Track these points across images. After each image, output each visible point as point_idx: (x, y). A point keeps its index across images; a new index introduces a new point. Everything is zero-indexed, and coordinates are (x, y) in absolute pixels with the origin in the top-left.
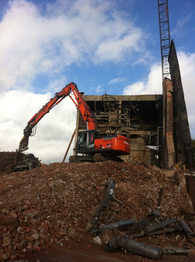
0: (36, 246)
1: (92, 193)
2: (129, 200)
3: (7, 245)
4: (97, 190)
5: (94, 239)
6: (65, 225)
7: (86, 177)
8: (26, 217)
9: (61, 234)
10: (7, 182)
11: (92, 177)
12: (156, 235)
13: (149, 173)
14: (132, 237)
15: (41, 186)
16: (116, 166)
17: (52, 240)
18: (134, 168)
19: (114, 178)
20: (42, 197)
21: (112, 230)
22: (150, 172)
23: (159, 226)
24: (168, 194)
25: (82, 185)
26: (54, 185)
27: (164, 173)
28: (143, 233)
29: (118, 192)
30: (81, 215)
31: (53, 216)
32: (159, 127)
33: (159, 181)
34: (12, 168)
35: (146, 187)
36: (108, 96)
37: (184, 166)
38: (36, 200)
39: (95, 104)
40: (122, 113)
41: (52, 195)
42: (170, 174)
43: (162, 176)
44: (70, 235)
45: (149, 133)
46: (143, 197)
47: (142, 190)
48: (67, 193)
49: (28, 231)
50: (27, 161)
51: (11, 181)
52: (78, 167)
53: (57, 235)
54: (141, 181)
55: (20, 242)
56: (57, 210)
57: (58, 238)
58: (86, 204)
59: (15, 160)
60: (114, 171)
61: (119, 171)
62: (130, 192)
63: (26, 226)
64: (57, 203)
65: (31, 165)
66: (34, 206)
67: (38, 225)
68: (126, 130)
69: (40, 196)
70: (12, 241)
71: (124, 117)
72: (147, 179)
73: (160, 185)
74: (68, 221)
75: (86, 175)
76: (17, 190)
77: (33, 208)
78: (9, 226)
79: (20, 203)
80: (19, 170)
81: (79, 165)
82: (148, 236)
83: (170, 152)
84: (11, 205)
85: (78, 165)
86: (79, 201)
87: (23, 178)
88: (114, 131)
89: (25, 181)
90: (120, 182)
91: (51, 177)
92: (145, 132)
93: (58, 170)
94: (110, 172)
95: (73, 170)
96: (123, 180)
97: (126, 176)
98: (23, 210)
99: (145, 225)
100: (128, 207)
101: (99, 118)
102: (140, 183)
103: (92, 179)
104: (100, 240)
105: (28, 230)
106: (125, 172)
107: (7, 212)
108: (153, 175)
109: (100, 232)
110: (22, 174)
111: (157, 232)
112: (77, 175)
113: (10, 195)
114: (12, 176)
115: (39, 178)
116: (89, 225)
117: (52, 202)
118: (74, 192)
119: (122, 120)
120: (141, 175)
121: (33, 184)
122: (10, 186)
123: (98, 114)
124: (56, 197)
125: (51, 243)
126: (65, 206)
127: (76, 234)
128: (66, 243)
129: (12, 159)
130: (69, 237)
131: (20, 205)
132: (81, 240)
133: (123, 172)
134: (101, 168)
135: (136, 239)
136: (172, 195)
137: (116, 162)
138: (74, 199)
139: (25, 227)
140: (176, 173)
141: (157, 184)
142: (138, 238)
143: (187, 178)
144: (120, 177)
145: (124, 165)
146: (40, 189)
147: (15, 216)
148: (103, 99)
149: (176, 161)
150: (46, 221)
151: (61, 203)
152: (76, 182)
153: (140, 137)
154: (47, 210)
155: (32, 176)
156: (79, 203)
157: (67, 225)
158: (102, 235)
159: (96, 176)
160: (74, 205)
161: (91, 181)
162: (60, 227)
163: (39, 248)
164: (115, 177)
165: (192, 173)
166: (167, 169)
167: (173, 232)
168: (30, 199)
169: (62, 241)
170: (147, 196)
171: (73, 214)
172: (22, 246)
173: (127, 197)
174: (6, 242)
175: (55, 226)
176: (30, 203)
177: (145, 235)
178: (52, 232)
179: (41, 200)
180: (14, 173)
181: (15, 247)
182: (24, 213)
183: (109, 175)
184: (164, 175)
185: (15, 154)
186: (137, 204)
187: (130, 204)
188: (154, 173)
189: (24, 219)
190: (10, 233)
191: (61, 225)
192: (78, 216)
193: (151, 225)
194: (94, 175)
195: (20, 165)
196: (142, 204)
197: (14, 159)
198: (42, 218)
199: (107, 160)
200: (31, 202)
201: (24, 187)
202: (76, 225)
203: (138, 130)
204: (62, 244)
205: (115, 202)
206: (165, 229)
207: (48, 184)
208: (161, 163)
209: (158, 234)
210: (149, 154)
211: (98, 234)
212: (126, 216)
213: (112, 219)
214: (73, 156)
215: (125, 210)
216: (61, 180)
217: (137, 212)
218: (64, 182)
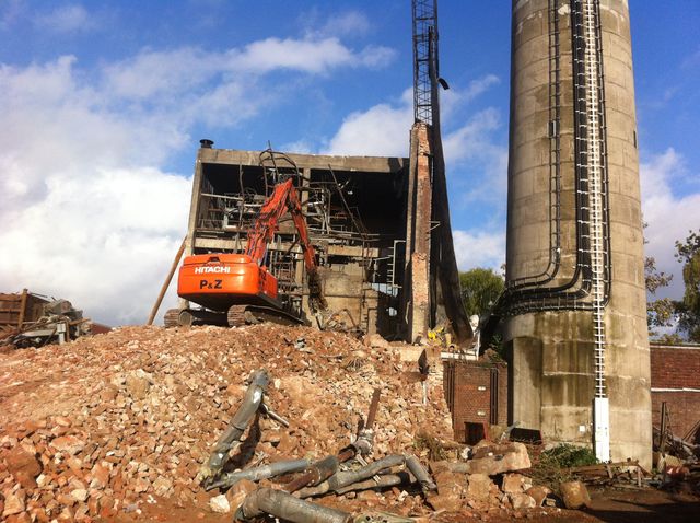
0: (81, 514)
1: (218, 400)
2: (305, 416)
3: (16, 511)
4: (229, 394)
5: (213, 499)
6: (147, 471)
7: (204, 364)
8: (57, 455)
9: (138, 489)
10: (7, 375)
11: (220, 364)
12: (357, 491)
13: (361, 354)
14: (297, 494)
15: (93, 385)
16: (282, 336)
17: (117, 501)
18: (324, 341)
19: (274, 365)
20: (94, 409)
21: (257, 482)
22: (365, 351)
23: (364, 473)
24: (397, 402)
25: (193, 383)
26: (124, 384)
27: (397, 353)
28: (325, 487)
29: (282, 397)
30: (188, 450)
31: (120, 453)
32: (396, 241)
33: (379, 371)
34: (13, 339)
35: (349, 384)
36: (276, 156)
37: (448, 336)
38: (79, 417)
39: (241, 173)
40: (310, 201)
41: (119, 405)
42: (411, 354)
43: (393, 359)
44: (158, 493)
45: (375, 252)
46: (340, 408)
47: (338, 392)
48: (155, 402)
49: (61, 484)
50: (54, 321)
51: (15, 370)
52: (186, 338)
53: (129, 493)
54: (337, 372)
55: (44, 506)
56: (129, 439)
57: (130, 498)
58: (200, 426)
59: (21, 316)
60: (276, 349)
61: (288, 349)
62: (309, 397)
63: (59, 473)
64: (129, 423)
65: (64, 330)
66: (77, 431)
67: (85, 470)
68: (318, 244)
69: (88, 406)
70: (26, 505)
71: (315, 211)
72: (352, 366)
73: (381, 382)
74: (156, 462)
75: (205, 359)
76: (33, 394)
77: (74, 434)
78: (19, 474)
79: (43, 423)
80: (29, 343)
81: (191, 333)
82: (338, 495)
83: (416, 303)
84: (21, 428)
85: (187, 334)
86: (183, 419)
87: (46, 365)
88: (289, 244)
89: (51, 372)
90: (288, 375)
91: (117, 364)
92: (366, 250)
93: (136, 346)
94: (266, 352)
95: (170, 347)
96: (295, 369)
97: (303, 361)
98: (52, 438)
99: (333, 469)
100: (303, 433)
101: (251, 211)
102: (336, 376)
103: (220, 368)
104: (226, 501)
105: (62, 482)
106: (302, 350)
107: (13, 442)
108: (370, 358)
109: (229, 488)
110: (42, 353)
111: (359, 486)
112: (183, 359)
113: (16, 404)
114: (16, 359)
115: (87, 365)
116: (205, 471)
117: (119, 421)
118: (173, 400)
119: (308, 217)
120: (340, 358)
121: (73, 380)
122: (15, 384)
123: (248, 201)
124: (128, 408)
125: (115, 508)
126: (150, 429)
127: (172, 490)
128: (149, 509)
129: (11, 313)
130: (156, 497)
131: (44, 428)
132: (183, 502)
133: (296, 350)
134: (244, 342)
135: (310, 499)
136: (405, 404)
137: (283, 327)
138: (172, 414)
139: (54, 476)
140: (424, 355)
141: (374, 378)
142: (314, 497)
143: (450, 367)
144: (289, 362)
145: (302, 334)
146: (89, 390)
147: (32, 450)
148: (261, 163)
149: (432, 324)
150: (104, 464)
151: (139, 425)
152: (177, 376)
153: (354, 261)
154: (106, 439)
155: (68, 360)
156: (182, 424)
157: (151, 471)
158: (233, 494)
159: (229, 361)
160: (172, 429)
161: (217, 373)
162: (135, 474)
163: (88, 519)
164: (277, 361)
165: (462, 353)
166: (409, 342)
167: (395, 485)
168: (65, 413)
169: (140, 504)
170: (348, 406)
171: (167, 448)
172: (49, 514)
173: (303, 409)
174: (12, 506)
175: (124, 474)
176: (67, 424)
177: (330, 492)
178: (118, 486)
179: (93, 417)
180: (22, 351)
181: (33, 517)
182: (51, 444)
183: (263, 357)
184: (398, 357)
185: (20, 301)
186: (323, 425)
187: (306, 426)
188: (373, 352)
189: (52, 458)
190: (22, 487)
191: (137, 472)
192: (179, 453)
193: (345, 469)
194: (225, 359)
195: (32, 329)
196: (336, 424)
197: (18, 313)
198: (95, 456)
199: (261, 321)
200: (68, 420)
201: (52, 386)
202: (174, 472)
203: (350, 245)
204: (139, 512)
205: (272, 421)
206: (377, 478)
207: (109, 381)
208: (395, 328)
209: (361, 490)
210: (372, 303)
211: (223, 490)
212: (296, 451)
213: (260, 458)
214: (177, 310)
215: (294, 438)
216: (141, 370)
217: (323, 443)
218: (150, 375)
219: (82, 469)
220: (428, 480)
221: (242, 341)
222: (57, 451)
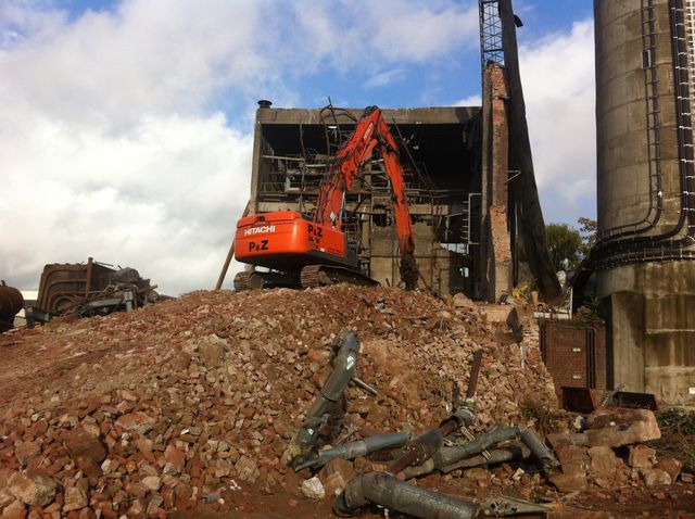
0: (154, 507)
1: (299, 367)
2: (393, 383)
3: (77, 507)
4: (311, 360)
5: (306, 483)
6: (228, 450)
7: (281, 328)
8: (124, 435)
9: (219, 474)
10: (69, 345)
11: (298, 327)
12: (463, 469)
13: (446, 315)
14: (402, 475)
15: (163, 353)
16: (361, 296)
17: (195, 489)
18: (405, 301)
19: (355, 328)
20: (165, 381)
21: (352, 460)
22: (449, 311)
23: (472, 448)
24: (494, 366)
25: (270, 349)
26: (197, 351)
27: (483, 313)
28: (429, 465)
29: (367, 363)
30: (271, 424)
31: (197, 430)
32: (470, 195)
33: (470, 334)
34: (79, 308)
35: (437, 348)
36: (337, 112)
37: (535, 294)
38: (149, 390)
39: (302, 133)
40: (373, 158)
41: (192, 375)
42: (498, 314)
43: (480, 320)
44: (242, 477)
45: (445, 210)
46: (431, 374)
47: (427, 356)
48: (232, 370)
49: (130, 471)
50: (121, 289)
51: (78, 340)
52: (259, 301)
53: (209, 478)
54: (424, 334)
55: (111, 499)
56: (205, 414)
57: (210, 484)
58: (282, 396)
59: (88, 286)
60: (355, 310)
61: (368, 311)
62: (397, 363)
63: (126, 457)
64: (205, 394)
65: (131, 298)
66: (145, 406)
67: (157, 452)
68: (384, 203)
69: (158, 377)
70: (89, 497)
71: (379, 169)
72: (439, 328)
73: (474, 344)
74: (237, 440)
75: (282, 322)
76: (96, 366)
77: (143, 410)
78: (80, 459)
79: (107, 399)
80: (98, 311)
81: (263, 296)
82: (442, 474)
83: (499, 259)
84: (82, 404)
85: (258, 297)
86: (263, 389)
87: (112, 333)
88: (354, 205)
89: (116, 340)
90: (371, 339)
91: (187, 329)
92: (435, 207)
93: (206, 311)
94: (345, 314)
95: (244, 311)
96: (378, 332)
97: (385, 323)
98: (117, 416)
99: (437, 444)
100: (392, 402)
101: (313, 172)
102: (424, 339)
103: (298, 332)
104: (320, 485)
105: (131, 467)
106: (382, 311)
107: (74, 422)
108: (455, 319)
109: (321, 468)
110: (107, 321)
111: (466, 463)
112: (258, 323)
113: (77, 377)
114: (80, 328)
115: (156, 332)
116: (292, 450)
117: (193, 393)
118: (251, 368)
119: (374, 176)
120: (425, 319)
121: (140, 349)
122: (77, 354)
123: (309, 161)
124: (203, 379)
125: (194, 497)
126: (228, 402)
127: (258, 473)
128: (233, 498)
129: (78, 282)
130: (240, 482)
131: (108, 404)
132: (271, 488)
133: (377, 311)
134: (321, 304)
135: (414, 480)
136: (503, 369)
137: (360, 287)
138: (251, 384)
139: (122, 460)
140: (514, 312)
141: (465, 340)
142: (418, 477)
143: (543, 325)
144: (370, 324)
145: (381, 295)
146: (158, 359)
147: (94, 431)
148: (322, 120)
149: (514, 283)
150: (179, 444)
151: (215, 397)
152: (253, 342)
153: (422, 220)
154: (179, 414)
155: (135, 327)
156: (262, 394)
157: (233, 451)
158: (326, 475)
159: (307, 323)
160: (252, 400)
161: (295, 337)
162: (215, 455)
163: (162, 513)
164: (359, 324)
165: (554, 312)
166: (492, 302)
167: (506, 461)
168: (132, 386)
169: (222, 492)
170: (440, 372)
171: (248, 422)
172: (117, 508)
173: (390, 376)
174: (72, 501)
175: (202, 455)
176: (135, 398)
177: (435, 471)
178: (195, 471)
179: (164, 389)
180: (87, 320)
181: (98, 512)
182: (117, 423)
183: (343, 321)
184: (484, 317)
185: (86, 271)
186: (413, 393)
187: (395, 394)
188: (458, 312)
189: (118, 439)
190: (84, 476)
191: (216, 452)
192: (261, 428)
193: (450, 444)
194: (303, 322)
195: (101, 298)
196: (428, 392)
197: (85, 283)
198: (168, 435)
199: (336, 282)
200: (136, 395)
201: (117, 356)
202: (257, 450)
203: (418, 202)
204: (222, 501)
205: (358, 390)
206: (486, 454)
207: (180, 348)
208: (477, 287)
209: (468, 468)
210: (445, 264)
211: (314, 471)
212: (387, 423)
213: (351, 431)
214: (246, 273)
215: (384, 408)
216: (214, 335)
217: (415, 413)
218: (224, 341)
219: (154, 451)
220: (549, 456)
221: (319, 302)
222: (124, 431)
